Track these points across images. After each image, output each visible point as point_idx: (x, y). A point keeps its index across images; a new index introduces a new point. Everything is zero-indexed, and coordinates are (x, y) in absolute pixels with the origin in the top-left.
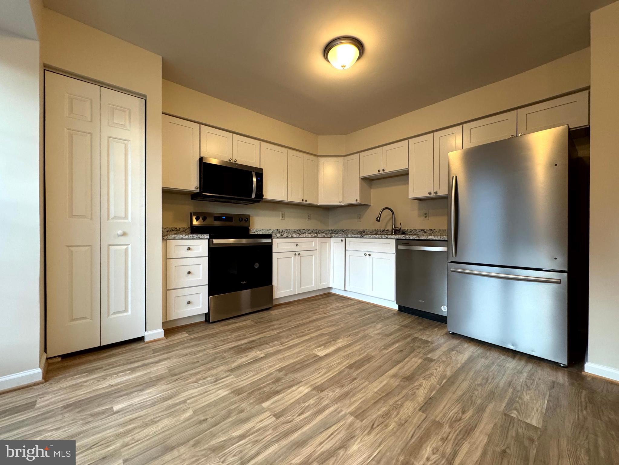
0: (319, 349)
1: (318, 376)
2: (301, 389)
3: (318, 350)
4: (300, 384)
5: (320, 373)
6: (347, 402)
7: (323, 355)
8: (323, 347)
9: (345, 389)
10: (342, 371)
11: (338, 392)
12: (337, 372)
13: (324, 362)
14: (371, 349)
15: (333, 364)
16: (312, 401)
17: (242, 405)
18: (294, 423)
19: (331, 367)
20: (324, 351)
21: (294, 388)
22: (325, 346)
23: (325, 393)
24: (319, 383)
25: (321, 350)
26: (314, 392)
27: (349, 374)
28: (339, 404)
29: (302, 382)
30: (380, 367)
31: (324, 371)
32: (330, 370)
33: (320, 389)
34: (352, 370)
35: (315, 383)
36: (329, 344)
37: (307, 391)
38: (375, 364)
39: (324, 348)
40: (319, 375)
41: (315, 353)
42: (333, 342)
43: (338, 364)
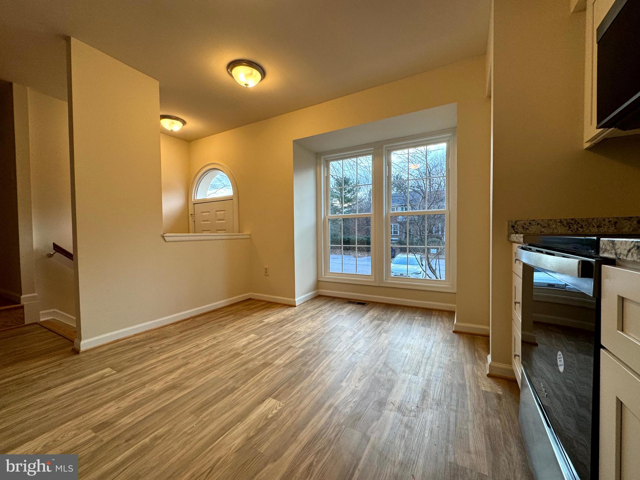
0: (275, 412)
1: (270, 373)
2: (282, 362)
3: (276, 408)
4: (283, 365)
5: (268, 377)
6: (244, 360)
7: (267, 401)
8: (270, 416)
9: (244, 368)
10: (243, 384)
11: (250, 365)
12: (249, 381)
13: (264, 390)
14: (185, 430)
15: (253, 390)
16: (270, 357)
17: (316, 347)
18: (280, 346)
19: (257, 386)
20: (266, 408)
21: (288, 361)
22: (266, 418)
23: (261, 363)
24: (267, 368)
25: (271, 409)
26: (271, 362)
27: (237, 382)
28: (251, 357)
29: (283, 367)
30: (193, 398)
31: (264, 380)
32: (257, 381)
33: (265, 365)
34: (232, 386)
35: (270, 368)
36: (259, 427)
37: (277, 362)
38: (198, 400)
39: (267, 416)
40: (268, 375)
41: (278, 402)
42: (252, 434)
43: (247, 391)
